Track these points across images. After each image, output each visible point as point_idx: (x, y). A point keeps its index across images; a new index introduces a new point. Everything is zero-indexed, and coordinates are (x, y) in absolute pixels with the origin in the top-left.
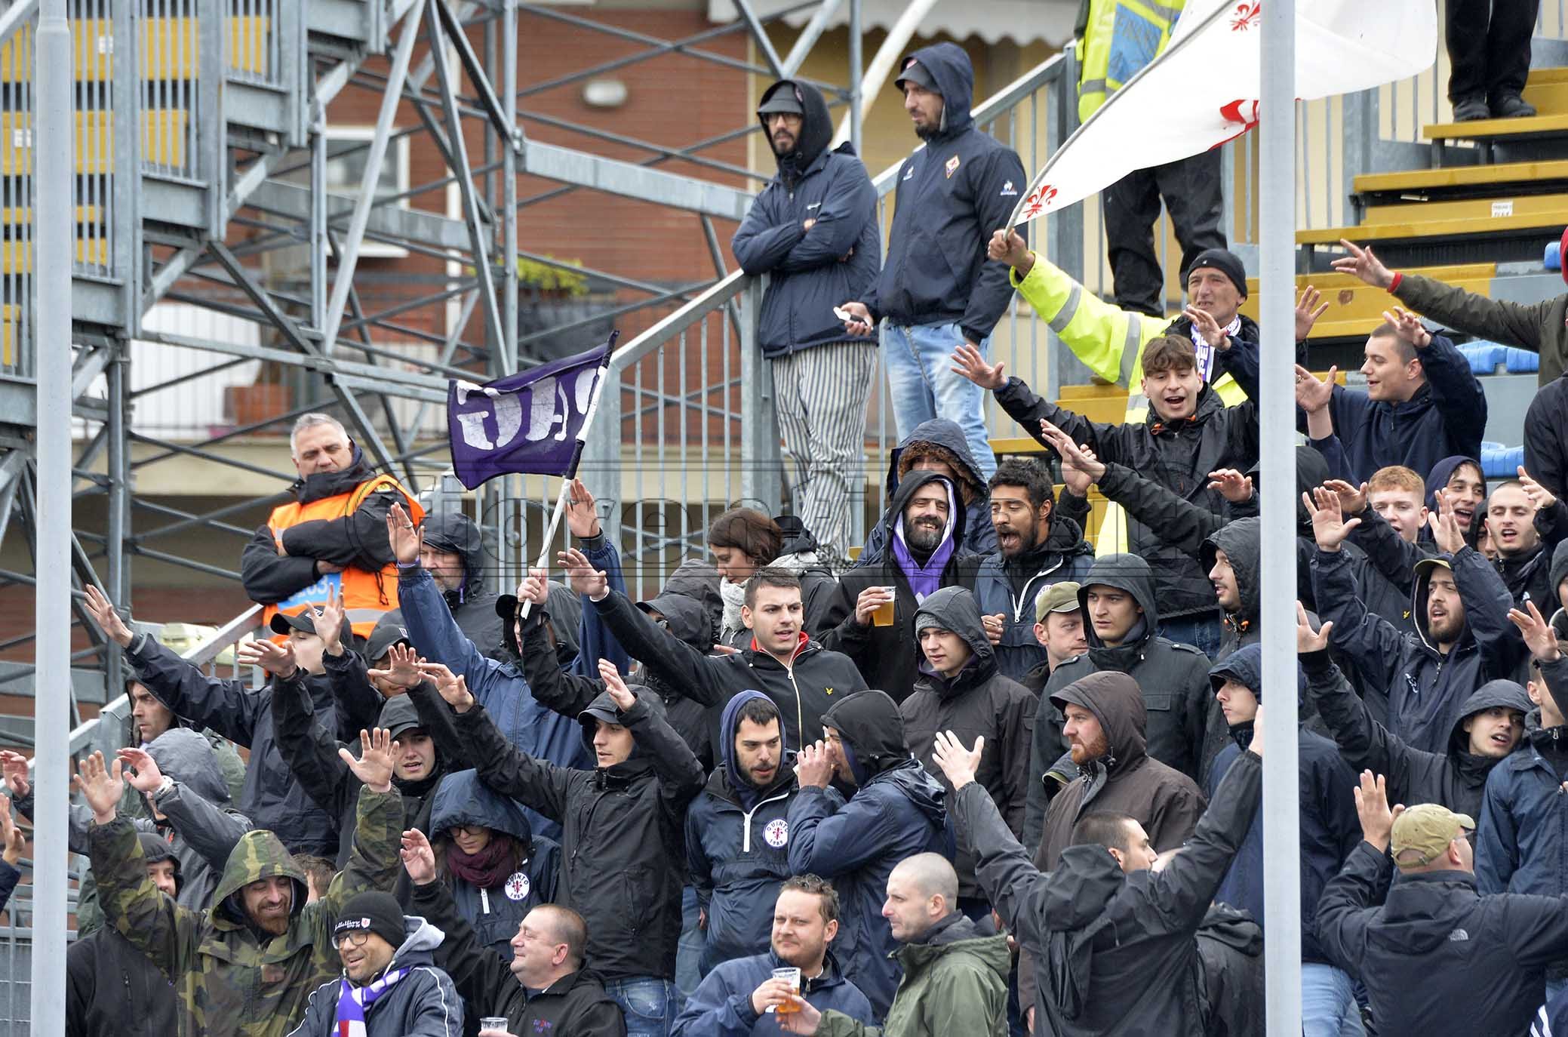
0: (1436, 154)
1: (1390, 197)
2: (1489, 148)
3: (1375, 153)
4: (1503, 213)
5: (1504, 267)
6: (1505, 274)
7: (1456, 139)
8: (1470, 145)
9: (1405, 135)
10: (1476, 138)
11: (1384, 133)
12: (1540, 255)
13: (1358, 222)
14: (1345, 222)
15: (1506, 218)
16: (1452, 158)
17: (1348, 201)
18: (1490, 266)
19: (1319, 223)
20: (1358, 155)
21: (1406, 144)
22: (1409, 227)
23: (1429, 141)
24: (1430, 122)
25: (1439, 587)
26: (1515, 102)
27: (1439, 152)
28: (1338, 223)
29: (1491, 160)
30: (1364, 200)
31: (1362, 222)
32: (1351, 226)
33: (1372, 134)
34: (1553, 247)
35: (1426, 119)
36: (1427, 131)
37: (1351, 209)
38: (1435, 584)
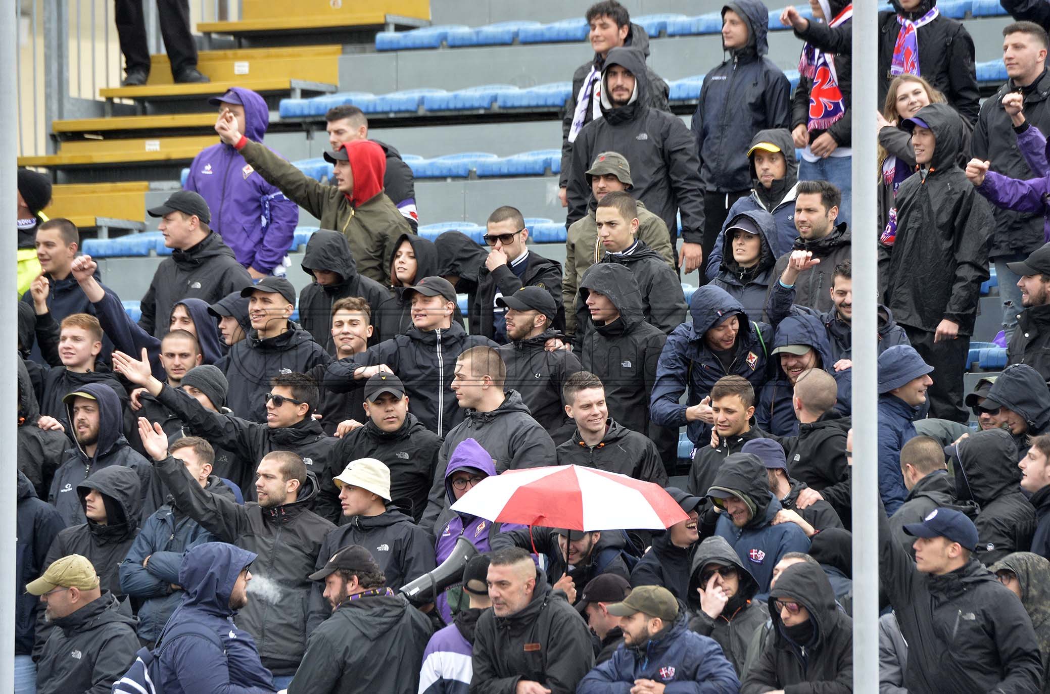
0: (108, 108)
1: (77, 136)
2: (145, 105)
3: (67, 106)
4: (153, 149)
5: (155, 184)
6: (155, 189)
7: (121, 98)
8: (130, 102)
9: (87, 94)
10: (134, 98)
11: (73, 92)
12: (177, 177)
13: (55, 152)
14: (47, 152)
15: (156, 152)
16: (119, 111)
17: (49, 137)
18: (144, 184)
19: (29, 153)
20: (55, 107)
21: (87, 101)
22: (91, 157)
23: (103, 99)
24: (104, 86)
25: (81, 410)
26: (195, 74)
27: (108, 106)
28: (42, 152)
29: (144, 113)
30: (59, 137)
31: (59, 153)
32: (52, 155)
33: (65, 94)
34: (186, 172)
35: (101, 84)
36: (102, 92)
37: (51, 143)
38: (78, 409)
